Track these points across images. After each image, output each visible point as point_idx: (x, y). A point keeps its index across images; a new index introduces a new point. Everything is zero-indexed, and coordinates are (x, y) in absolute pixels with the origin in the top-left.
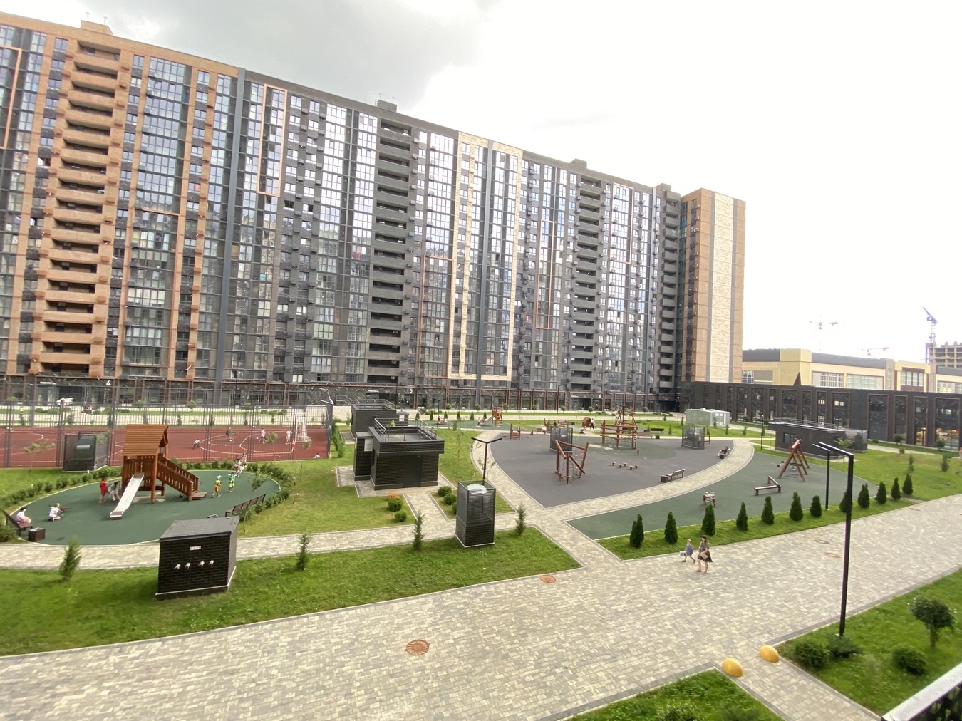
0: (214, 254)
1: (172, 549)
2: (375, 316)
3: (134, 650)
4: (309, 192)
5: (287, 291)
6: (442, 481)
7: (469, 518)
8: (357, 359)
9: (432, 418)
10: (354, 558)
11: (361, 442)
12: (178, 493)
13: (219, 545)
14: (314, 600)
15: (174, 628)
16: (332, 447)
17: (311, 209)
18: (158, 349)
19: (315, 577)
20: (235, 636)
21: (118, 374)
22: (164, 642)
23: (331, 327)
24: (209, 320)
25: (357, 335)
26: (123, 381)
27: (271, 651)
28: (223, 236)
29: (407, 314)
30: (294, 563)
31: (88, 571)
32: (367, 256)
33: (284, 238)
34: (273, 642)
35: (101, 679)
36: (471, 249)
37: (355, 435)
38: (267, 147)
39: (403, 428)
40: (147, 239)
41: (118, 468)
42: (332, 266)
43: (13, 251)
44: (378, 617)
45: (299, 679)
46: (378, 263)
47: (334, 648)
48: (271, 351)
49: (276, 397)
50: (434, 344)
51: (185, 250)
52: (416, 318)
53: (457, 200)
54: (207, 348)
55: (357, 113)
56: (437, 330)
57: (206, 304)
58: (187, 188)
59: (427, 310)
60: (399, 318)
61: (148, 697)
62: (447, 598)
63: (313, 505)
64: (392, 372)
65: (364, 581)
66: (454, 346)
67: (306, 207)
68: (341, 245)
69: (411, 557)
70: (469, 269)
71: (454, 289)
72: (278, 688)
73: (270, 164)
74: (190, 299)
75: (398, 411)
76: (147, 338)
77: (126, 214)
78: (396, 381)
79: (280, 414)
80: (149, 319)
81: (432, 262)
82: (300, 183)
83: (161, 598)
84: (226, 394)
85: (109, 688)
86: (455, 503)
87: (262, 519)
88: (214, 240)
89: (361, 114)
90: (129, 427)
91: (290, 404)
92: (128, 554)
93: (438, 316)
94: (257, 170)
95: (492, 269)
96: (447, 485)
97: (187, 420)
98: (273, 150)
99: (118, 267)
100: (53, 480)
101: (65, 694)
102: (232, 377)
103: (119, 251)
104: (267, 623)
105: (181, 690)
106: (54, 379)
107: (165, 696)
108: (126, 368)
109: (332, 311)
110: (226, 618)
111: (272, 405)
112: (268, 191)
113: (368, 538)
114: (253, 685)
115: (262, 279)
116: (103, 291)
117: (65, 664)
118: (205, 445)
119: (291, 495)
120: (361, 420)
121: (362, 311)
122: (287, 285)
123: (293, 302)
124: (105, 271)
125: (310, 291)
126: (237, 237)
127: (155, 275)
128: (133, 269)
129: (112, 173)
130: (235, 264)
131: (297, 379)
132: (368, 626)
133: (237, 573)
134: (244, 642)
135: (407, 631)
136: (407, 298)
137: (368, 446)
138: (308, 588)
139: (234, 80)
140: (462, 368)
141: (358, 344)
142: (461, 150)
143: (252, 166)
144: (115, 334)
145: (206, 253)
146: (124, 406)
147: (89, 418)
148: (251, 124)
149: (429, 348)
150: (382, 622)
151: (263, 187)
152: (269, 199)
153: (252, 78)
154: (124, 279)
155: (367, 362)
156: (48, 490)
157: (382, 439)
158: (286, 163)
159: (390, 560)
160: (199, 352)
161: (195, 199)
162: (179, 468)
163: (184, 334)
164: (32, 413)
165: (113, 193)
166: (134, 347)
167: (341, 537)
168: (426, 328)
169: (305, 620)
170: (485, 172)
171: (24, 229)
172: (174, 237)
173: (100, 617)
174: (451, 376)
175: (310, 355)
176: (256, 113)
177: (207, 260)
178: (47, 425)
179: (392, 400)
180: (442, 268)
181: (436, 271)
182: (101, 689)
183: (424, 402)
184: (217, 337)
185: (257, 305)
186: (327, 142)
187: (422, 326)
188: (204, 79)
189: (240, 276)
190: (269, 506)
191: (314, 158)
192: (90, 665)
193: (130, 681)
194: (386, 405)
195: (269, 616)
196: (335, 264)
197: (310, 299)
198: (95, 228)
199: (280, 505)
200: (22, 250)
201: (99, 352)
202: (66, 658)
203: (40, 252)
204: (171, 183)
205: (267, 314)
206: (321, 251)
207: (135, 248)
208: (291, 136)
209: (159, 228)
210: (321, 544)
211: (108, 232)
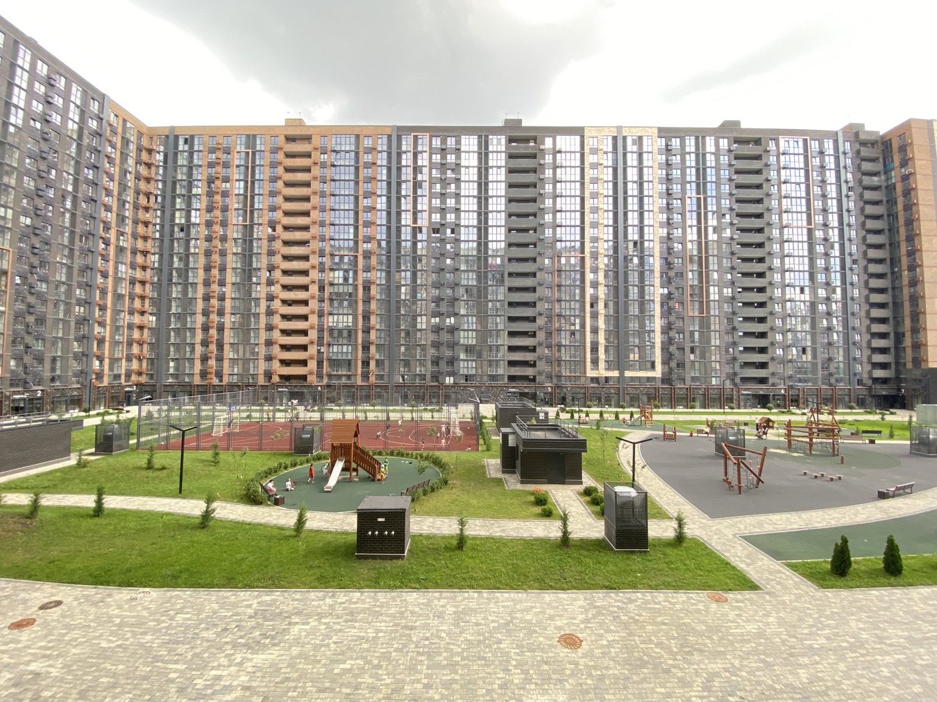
0: (384, 282)
1: (366, 518)
2: (511, 319)
3: (342, 596)
4: (451, 217)
5: (438, 306)
6: (587, 480)
7: (618, 520)
8: (497, 361)
9: (572, 417)
10: (505, 545)
11: (505, 437)
12: (367, 474)
13: (397, 518)
14: (472, 578)
15: (369, 583)
16: (481, 441)
17: (453, 232)
18: (350, 361)
19: (472, 558)
20: (413, 598)
21: (325, 381)
22: (362, 593)
23: (474, 333)
24: (383, 336)
25: (497, 339)
26: (328, 386)
27: (440, 616)
28: (389, 267)
29: (540, 314)
30: (455, 542)
31: (311, 531)
32: (502, 265)
33: (433, 261)
34: (441, 609)
35: (320, 616)
36: (605, 241)
37: (500, 431)
38: (417, 185)
39: (544, 425)
40: (338, 276)
41: (327, 452)
42: (472, 279)
43: (258, 296)
44: (530, 604)
45: (463, 646)
46: (511, 270)
47: (492, 625)
48: (429, 357)
49: (434, 397)
50: (570, 342)
51: (364, 281)
52: (550, 318)
53: (587, 194)
54: (382, 358)
55: (487, 137)
56: (572, 328)
57: (380, 323)
58: (363, 231)
59: (561, 308)
60: (533, 320)
61: (352, 636)
62: (599, 598)
63: (468, 492)
64: (529, 372)
65: (515, 566)
66: (592, 342)
67: (449, 231)
68: (479, 258)
69: (559, 551)
70: (603, 262)
71: (588, 284)
72: (447, 650)
73: (419, 199)
74: (369, 319)
75: (538, 409)
76: (342, 353)
77: (324, 259)
78: (534, 380)
79: (438, 411)
80: (343, 338)
81: (563, 260)
82: (443, 211)
83: (359, 558)
84: (396, 395)
85: (325, 624)
86: (602, 504)
87: (428, 501)
88: (383, 270)
89: (490, 137)
90: (335, 421)
91: (445, 402)
92: (336, 520)
93: (572, 313)
94: (410, 207)
95: (629, 257)
96: (593, 485)
97: (371, 416)
98: (421, 187)
99: (321, 300)
100: (288, 461)
101: (297, 623)
102: (401, 381)
103: (322, 289)
104: (436, 592)
105: (374, 635)
106: (286, 387)
107: (363, 638)
108: (330, 376)
109: (474, 318)
110: (405, 581)
111: (431, 403)
112: (419, 223)
113: (517, 528)
114: (427, 642)
115: (419, 298)
116: (313, 319)
117: (297, 600)
118: (384, 436)
119: (449, 482)
120: (504, 418)
121: (499, 316)
122: (438, 300)
123: (443, 314)
124: (314, 304)
125: (456, 303)
126: (399, 265)
127: (346, 303)
128: (331, 300)
129: (315, 230)
130: (398, 288)
131: (449, 380)
132: (522, 611)
133: (411, 545)
134: (419, 604)
135: (559, 623)
136: (540, 299)
137: (512, 442)
138: (468, 567)
139: (389, 137)
140: (602, 365)
141: (498, 346)
142: (588, 145)
143: (406, 204)
144: (322, 351)
145: (378, 282)
146: (330, 406)
147: (309, 415)
148: (404, 170)
149: (565, 346)
150: (534, 610)
151: (415, 221)
152: (420, 229)
153: (402, 131)
154: (325, 308)
155: (506, 363)
156: (286, 468)
157: (524, 435)
158: (432, 196)
159: (539, 552)
160: (377, 361)
161: (368, 240)
162: (367, 454)
163: (366, 348)
164: (275, 411)
165: (315, 245)
166: (334, 360)
167: (493, 524)
168: (560, 327)
169: (466, 595)
170: (615, 161)
171: (264, 280)
172: (356, 273)
173: (319, 567)
174: (591, 373)
175: (458, 359)
176: (406, 160)
177: (379, 287)
178: (283, 420)
179: (532, 399)
180: (575, 266)
181: (568, 269)
182: (320, 623)
183: (563, 401)
184: (388, 348)
185: (416, 319)
186: (463, 170)
187: (557, 325)
188: (368, 143)
189: (403, 297)
190: (433, 490)
191: (453, 186)
192: (313, 603)
193: (340, 620)
194: (526, 403)
195: (437, 586)
196: (474, 277)
197: (456, 310)
198: (305, 273)
199: (442, 490)
200: (263, 295)
201: (312, 365)
202: (298, 596)
203: (275, 295)
204: (352, 230)
205: (424, 327)
206: (463, 267)
207: (332, 284)
208: (434, 171)
209: (346, 267)
210: (477, 528)
211: (314, 274)
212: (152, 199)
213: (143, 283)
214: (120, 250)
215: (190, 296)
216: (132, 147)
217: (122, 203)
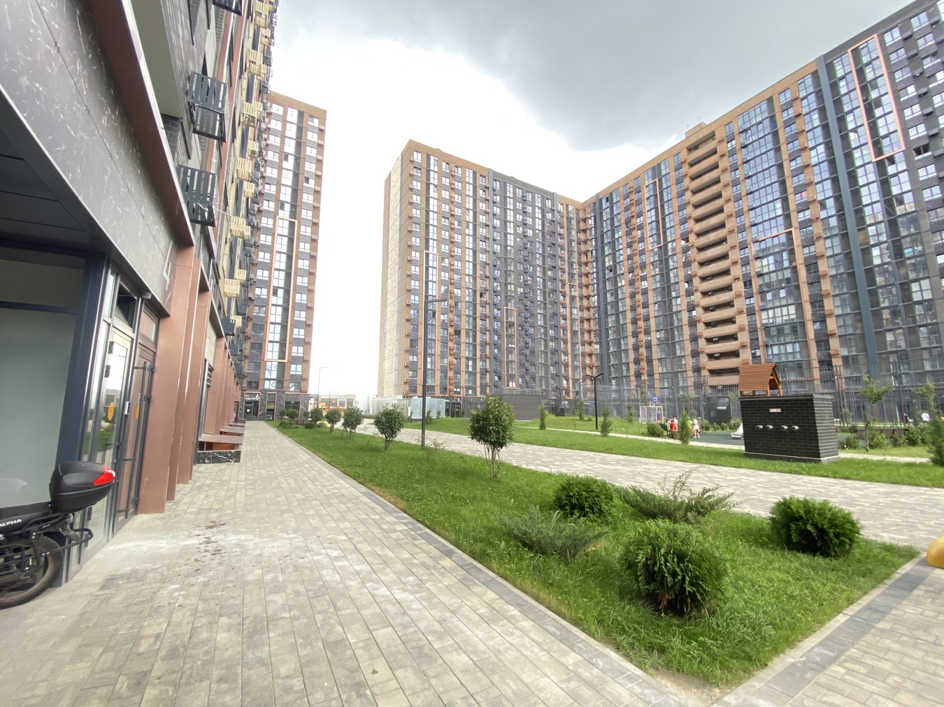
0: (838, 250)
18: (799, 362)
24: (849, 322)
28: (844, 228)
38: (871, 107)
40: (768, 264)
43: (679, 309)
51: (806, 259)
54: (854, 353)
57: (842, 306)
58: (794, 201)
73: (881, 122)
76: (787, 354)
77: (747, 250)
80: (785, 335)
82: (929, 117)
88: (835, 236)
94: (866, 138)
98: (880, 105)
99: (749, 297)
103: (748, 283)
112: (888, 152)
115: (908, 255)
124: (741, 304)
126: (861, 220)
127: (782, 292)
128: (762, 293)
129: (730, 224)
130: (866, 252)
139: (815, 73)
143: (859, 138)
144: (758, 354)
145: (829, 253)
148: (846, 98)
151: (878, 150)
152: (892, 160)
154: (755, 305)
158: (902, 107)
160: (845, 358)
161: (804, 207)
163: (823, 340)
166: (776, 364)
171: (683, 292)
172: (792, 252)
176: (847, 85)
177: (832, 259)
184: (862, 337)
185: (910, 289)
188: (786, 97)
189: (877, 261)
198: (725, 272)
200: (684, 307)
203: (695, 304)
204: (779, 205)
205: (927, 296)
207: (760, 275)
208: (898, 74)
209: (777, 250)
211: (737, 271)
212: (589, 254)
213: (588, 320)
214: (573, 298)
215: (621, 323)
216: (574, 222)
217: (571, 264)
